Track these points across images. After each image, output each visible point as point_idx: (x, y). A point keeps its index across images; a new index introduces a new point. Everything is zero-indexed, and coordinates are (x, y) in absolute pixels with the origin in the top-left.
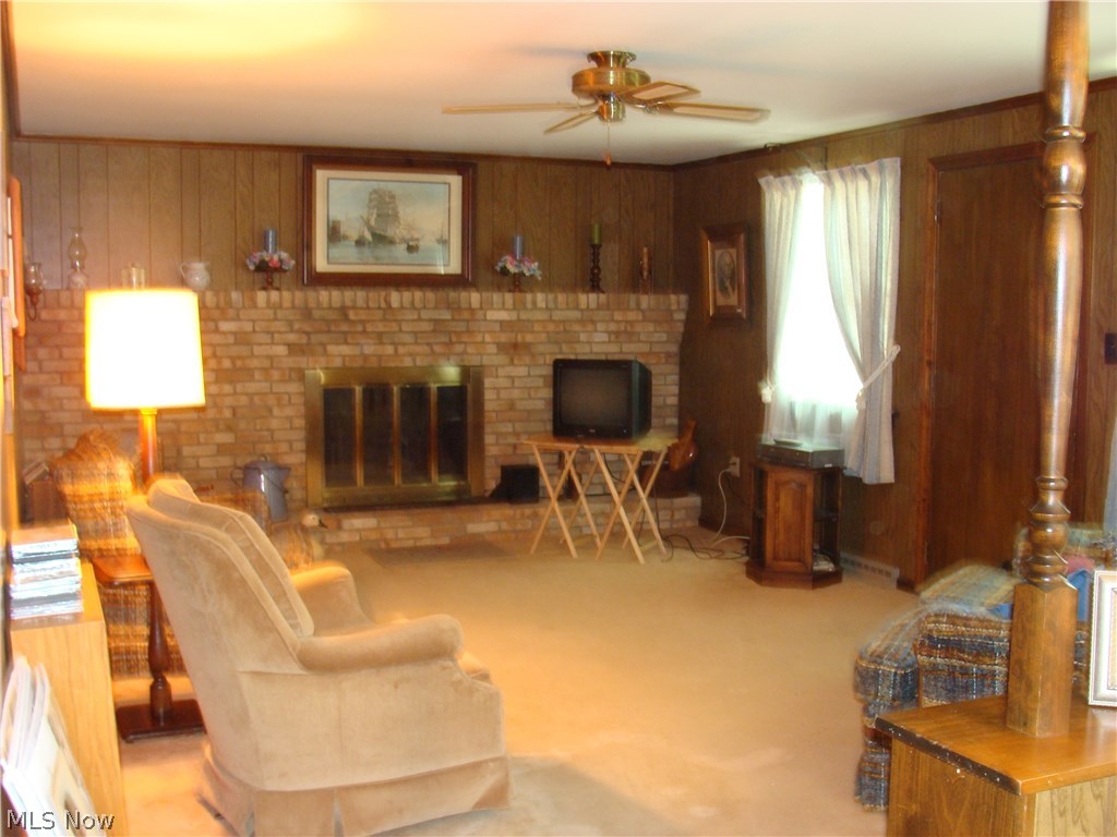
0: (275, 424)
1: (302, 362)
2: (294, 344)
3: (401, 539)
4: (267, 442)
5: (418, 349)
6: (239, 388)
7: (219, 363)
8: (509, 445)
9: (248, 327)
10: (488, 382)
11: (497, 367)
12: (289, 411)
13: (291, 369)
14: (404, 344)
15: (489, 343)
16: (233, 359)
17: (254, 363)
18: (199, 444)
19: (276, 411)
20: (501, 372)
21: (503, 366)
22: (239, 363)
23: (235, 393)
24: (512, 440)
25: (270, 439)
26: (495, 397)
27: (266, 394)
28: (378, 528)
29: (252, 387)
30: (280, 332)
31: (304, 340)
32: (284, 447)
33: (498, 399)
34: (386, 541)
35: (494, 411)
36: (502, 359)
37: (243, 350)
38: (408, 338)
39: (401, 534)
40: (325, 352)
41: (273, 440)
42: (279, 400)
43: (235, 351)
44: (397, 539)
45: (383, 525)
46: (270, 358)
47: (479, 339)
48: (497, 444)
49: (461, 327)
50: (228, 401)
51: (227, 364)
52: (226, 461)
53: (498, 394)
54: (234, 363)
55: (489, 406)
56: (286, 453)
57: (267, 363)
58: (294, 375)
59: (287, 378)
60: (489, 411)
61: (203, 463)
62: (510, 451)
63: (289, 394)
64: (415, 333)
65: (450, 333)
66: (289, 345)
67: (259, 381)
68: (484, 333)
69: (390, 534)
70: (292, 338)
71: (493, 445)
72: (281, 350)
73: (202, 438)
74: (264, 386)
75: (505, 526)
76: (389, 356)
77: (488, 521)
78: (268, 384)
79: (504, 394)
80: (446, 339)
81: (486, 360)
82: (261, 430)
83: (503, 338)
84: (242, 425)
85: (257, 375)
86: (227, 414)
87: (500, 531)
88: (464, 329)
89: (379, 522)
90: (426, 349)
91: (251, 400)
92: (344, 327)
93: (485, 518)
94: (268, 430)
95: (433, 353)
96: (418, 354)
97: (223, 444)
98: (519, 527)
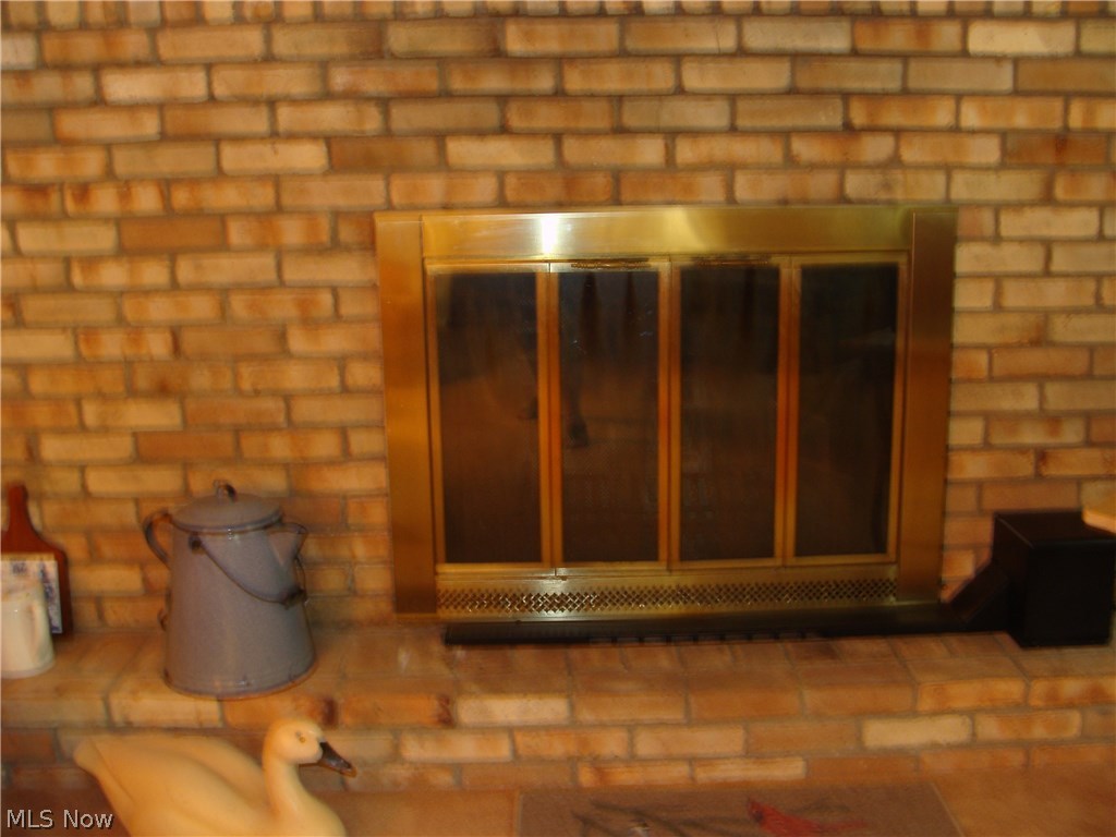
0: (295, 377)
1: (369, 190)
2: (345, 137)
3: (646, 761)
4: (273, 428)
5: (742, 149)
6: (186, 271)
7: (125, 195)
8: (1022, 450)
9: (193, 85)
10: (966, 258)
11: (998, 208)
12: (335, 341)
13: (337, 215)
14: (694, 133)
15: (973, 132)
16: (166, 185)
17: (227, 197)
18: (83, 428)
19: (298, 342)
20: (1011, 225)
21: (1018, 206)
22: (181, 198)
23: (174, 286)
24: (1032, 436)
25: (281, 419)
26: (987, 302)
27: (264, 289)
28: (573, 725)
29: (223, 269)
30: (293, 101)
31: (372, 122)
32: (324, 446)
33: (998, 307)
34: (599, 766)
35: (979, 347)
36: (1017, 184)
37: (195, 160)
38: (712, 116)
39: (646, 745)
40: (443, 164)
41: (292, 426)
42: (304, 306)
43: (170, 160)
44: (632, 759)
45: (586, 716)
46: (276, 180)
47: (942, 116)
48: (987, 445)
49: (885, 76)
50: (160, 310)
51: (147, 200)
52: (161, 481)
53: (998, 294)
54: (166, 198)
55: (965, 331)
56: (331, 463)
57: (263, 197)
58: (347, 233)
59: (325, 237)
60: (965, 347)
61: (98, 482)
62: (1025, 467)
63: (335, 291)
64: (733, 98)
65: (846, 96)
66: (329, 140)
67: (242, 251)
68: (959, 97)
69: (611, 744)
70: (333, 117)
71: (972, 449)
72: (309, 156)
73: (91, 413)
74: (261, 266)
75: (990, 729)
76: (647, 171)
77: (936, 713)
78: (268, 261)
79: (1015, 296)
80: (830, 117)
81: (963, 188)
82: (257, 393)
83: (1022, 117)
84: (201, 380)
85: (237, 233)
86: (158, 346)
87: (973, 744)
88: (894, 85)
89: (572, 708)
90: (769, 151)
91: (223, 308)
92: (494, 81)
93: (927, 703)
94: (274, 393)
95: (790, 161)
96: (744, 166)
97: (152, 434)
98: (1039, 732)
